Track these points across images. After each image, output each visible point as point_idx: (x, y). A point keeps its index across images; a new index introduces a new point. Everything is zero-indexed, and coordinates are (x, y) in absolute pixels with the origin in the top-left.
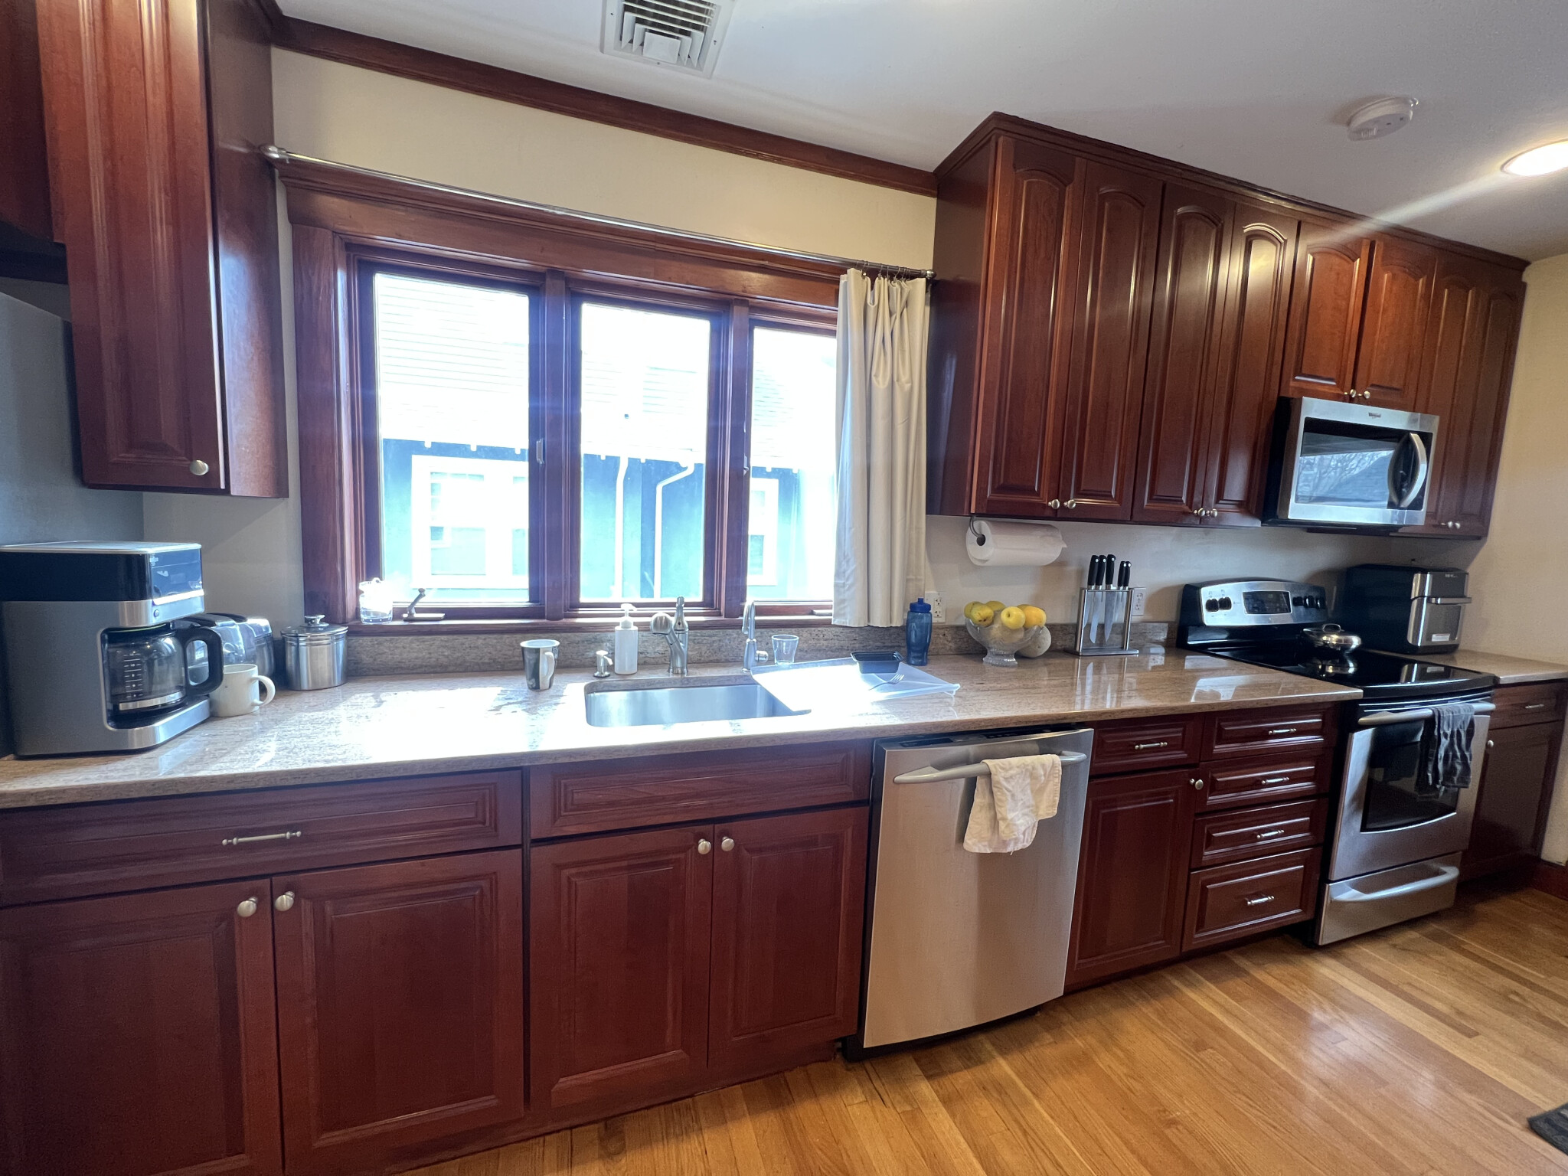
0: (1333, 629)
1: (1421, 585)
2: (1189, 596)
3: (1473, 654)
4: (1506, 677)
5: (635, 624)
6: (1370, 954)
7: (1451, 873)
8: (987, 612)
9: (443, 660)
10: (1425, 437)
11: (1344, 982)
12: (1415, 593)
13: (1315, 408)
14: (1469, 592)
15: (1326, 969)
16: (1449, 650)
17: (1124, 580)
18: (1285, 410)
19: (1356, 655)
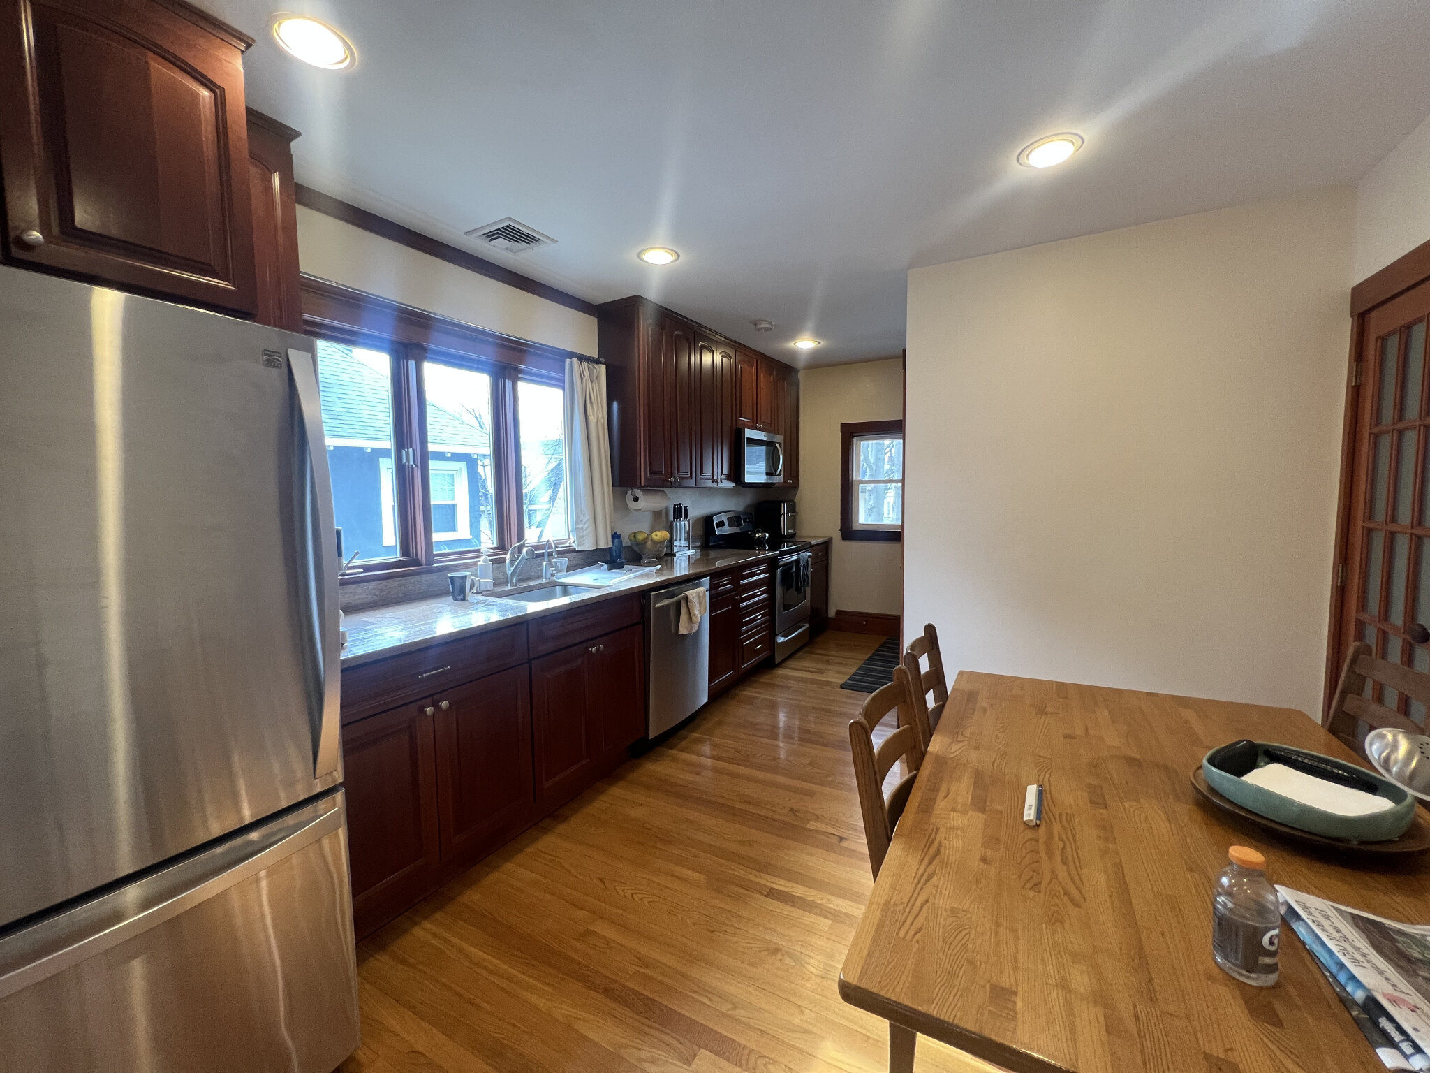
0: (759, 532)
1: (784, 508)
2: (708, 519)
3: (801, 537)
4: (814, 542)
5: (491, 560)
6: (791, 663)
7: (807, 626)
8: (645, 536)
9: (376, 598)
10: (780, 444)
11: (788, 673)
12: (782, 512)
13: (749, 433)
14: (797, 511)
15: (782, 672)
16: (793, 535)
17: (686, 517)
18: (739, 434)
19: (768, 542)
